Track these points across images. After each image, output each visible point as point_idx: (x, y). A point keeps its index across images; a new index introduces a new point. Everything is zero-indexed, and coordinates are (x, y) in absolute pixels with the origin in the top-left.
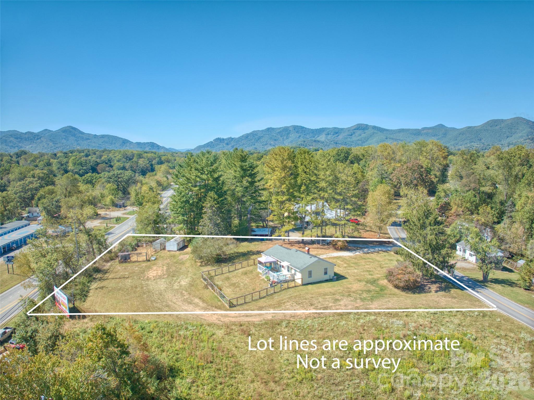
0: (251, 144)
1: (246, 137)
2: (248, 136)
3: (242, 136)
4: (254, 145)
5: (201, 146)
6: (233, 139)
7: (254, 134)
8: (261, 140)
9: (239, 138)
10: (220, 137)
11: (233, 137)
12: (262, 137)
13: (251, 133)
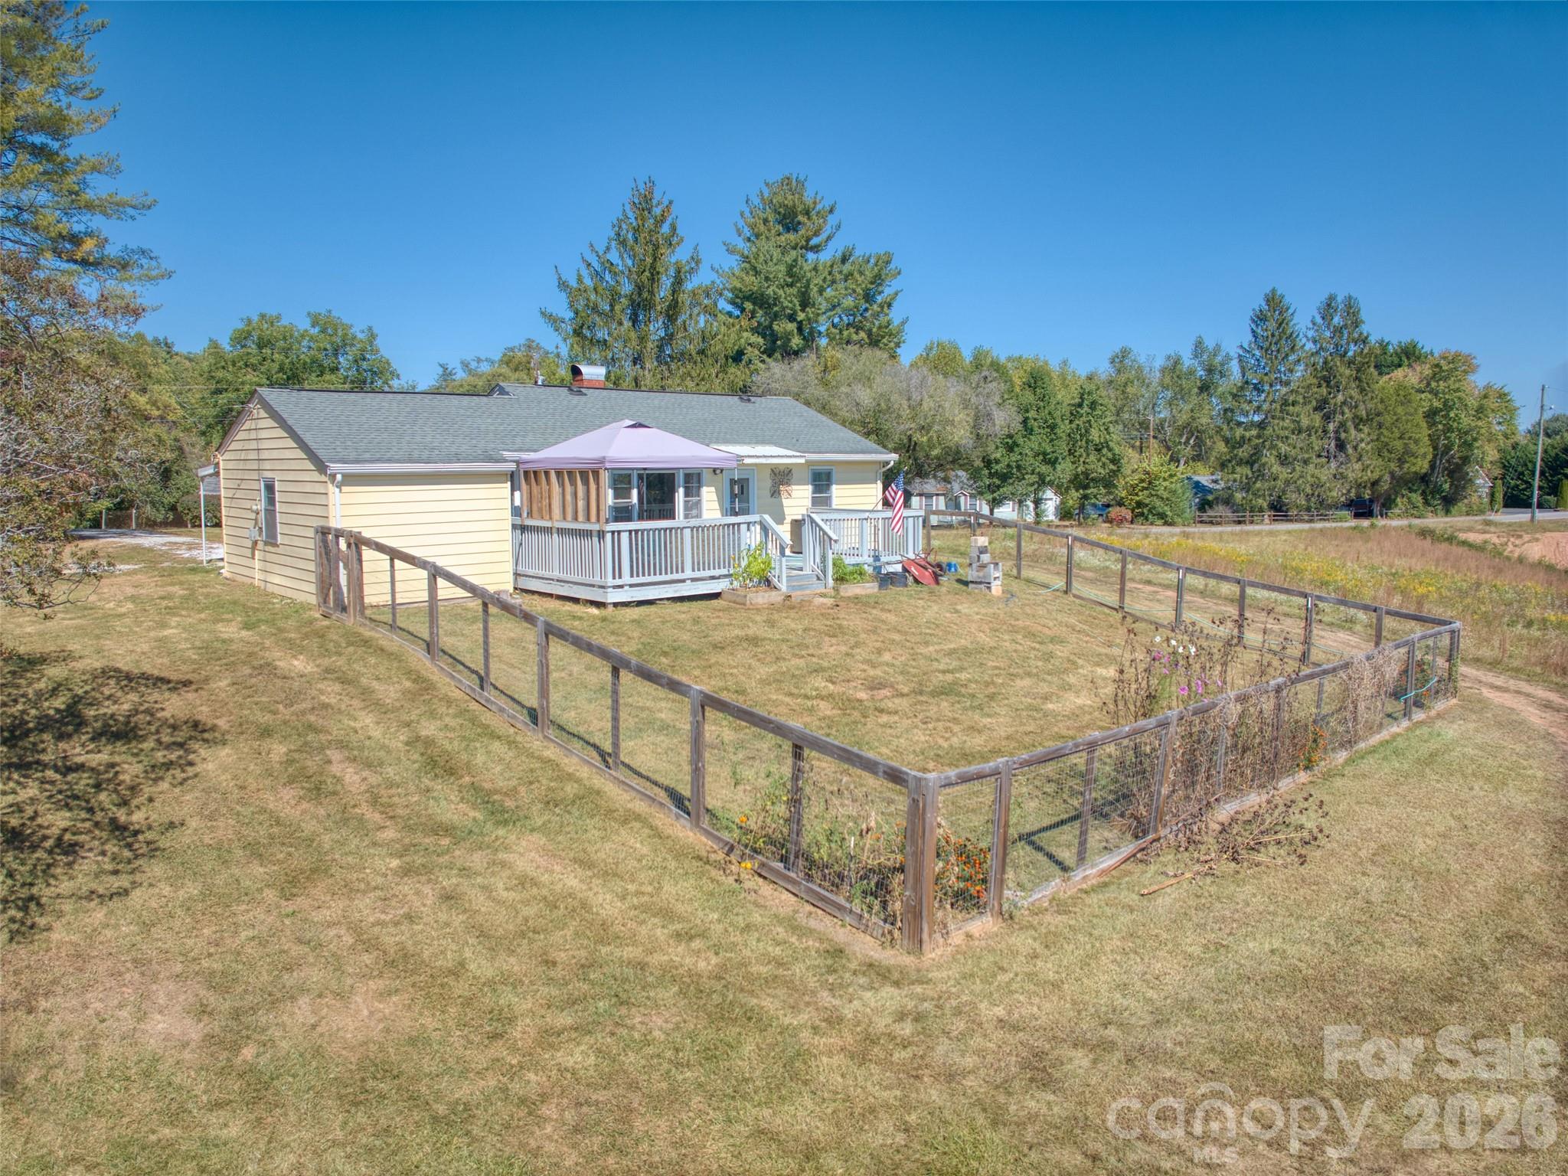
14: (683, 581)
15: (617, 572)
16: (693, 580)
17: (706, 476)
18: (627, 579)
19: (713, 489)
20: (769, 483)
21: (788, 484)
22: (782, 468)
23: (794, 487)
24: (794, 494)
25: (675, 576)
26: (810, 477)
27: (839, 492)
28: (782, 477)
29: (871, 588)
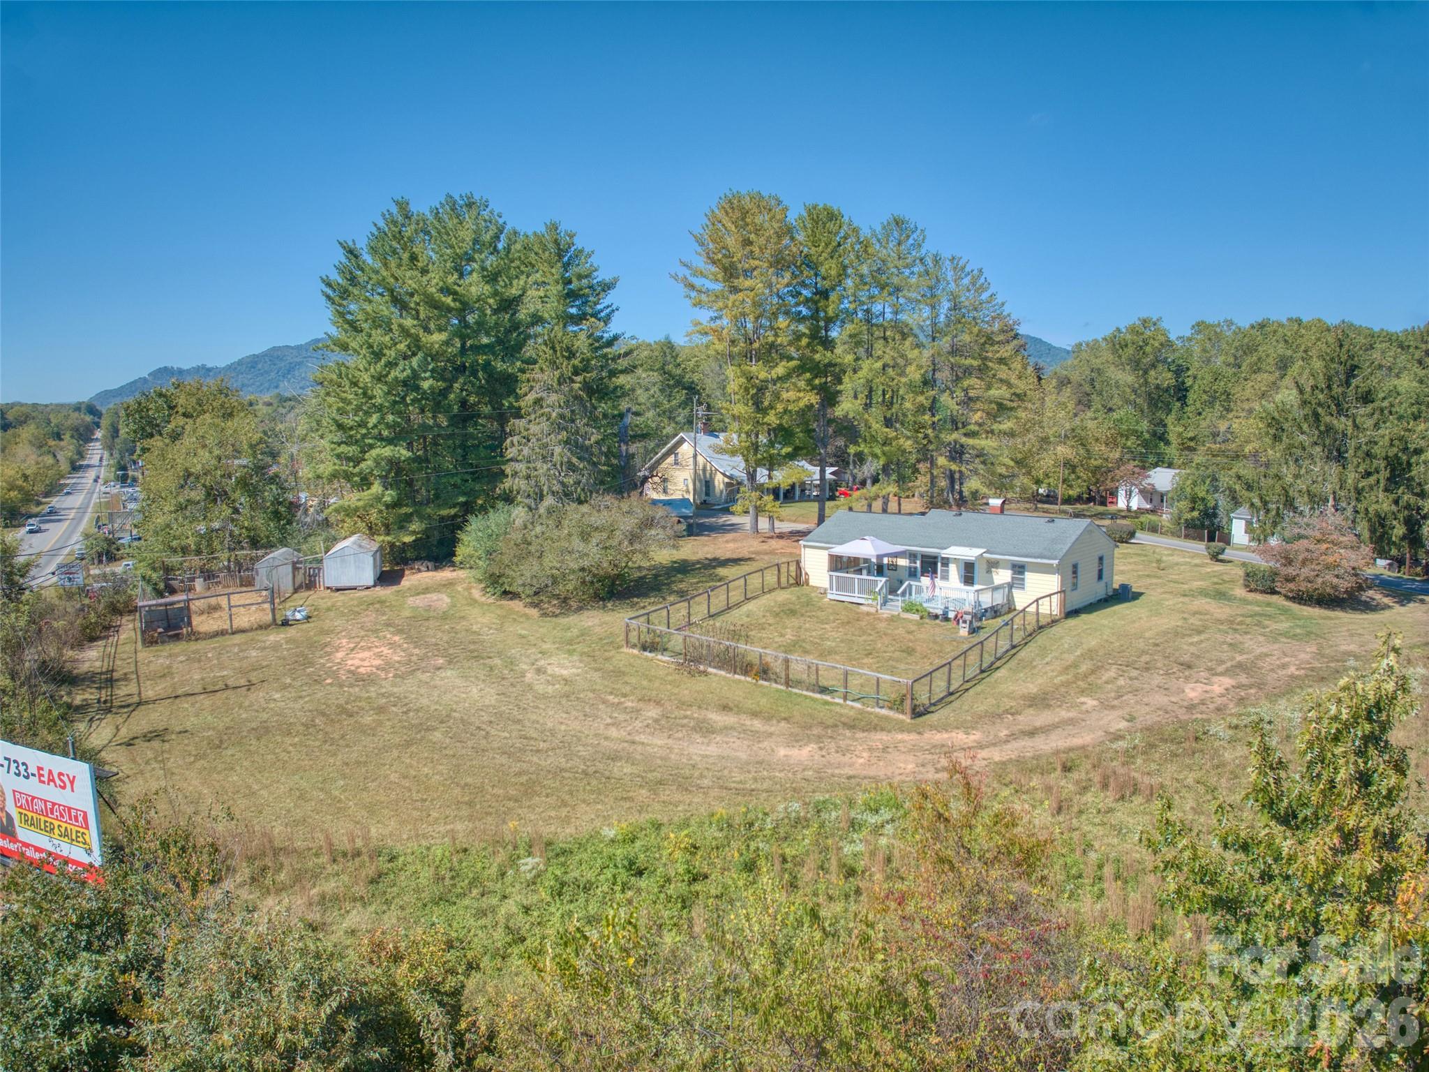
0: (266, 385)
1: (252, 363)
2: (256, 363)
3: (240, 363)
4: (277, 387)
5: (111, 391)
6: (209, 370)
7: (274, 355)
8: (297, 373)
9: (229, 367)
10: (169, 365)
11: (209, 365)
12: (300, 363)
13: (264, 355)
14: (854, 596)
15: (831, 588)
16: (858, 597)
18: (834, 590)
22: (993, 560)
25: (851, 594)
26: (1010, 567)
27: (1029, 577)
28: (993, 565)
29: (916, 617)
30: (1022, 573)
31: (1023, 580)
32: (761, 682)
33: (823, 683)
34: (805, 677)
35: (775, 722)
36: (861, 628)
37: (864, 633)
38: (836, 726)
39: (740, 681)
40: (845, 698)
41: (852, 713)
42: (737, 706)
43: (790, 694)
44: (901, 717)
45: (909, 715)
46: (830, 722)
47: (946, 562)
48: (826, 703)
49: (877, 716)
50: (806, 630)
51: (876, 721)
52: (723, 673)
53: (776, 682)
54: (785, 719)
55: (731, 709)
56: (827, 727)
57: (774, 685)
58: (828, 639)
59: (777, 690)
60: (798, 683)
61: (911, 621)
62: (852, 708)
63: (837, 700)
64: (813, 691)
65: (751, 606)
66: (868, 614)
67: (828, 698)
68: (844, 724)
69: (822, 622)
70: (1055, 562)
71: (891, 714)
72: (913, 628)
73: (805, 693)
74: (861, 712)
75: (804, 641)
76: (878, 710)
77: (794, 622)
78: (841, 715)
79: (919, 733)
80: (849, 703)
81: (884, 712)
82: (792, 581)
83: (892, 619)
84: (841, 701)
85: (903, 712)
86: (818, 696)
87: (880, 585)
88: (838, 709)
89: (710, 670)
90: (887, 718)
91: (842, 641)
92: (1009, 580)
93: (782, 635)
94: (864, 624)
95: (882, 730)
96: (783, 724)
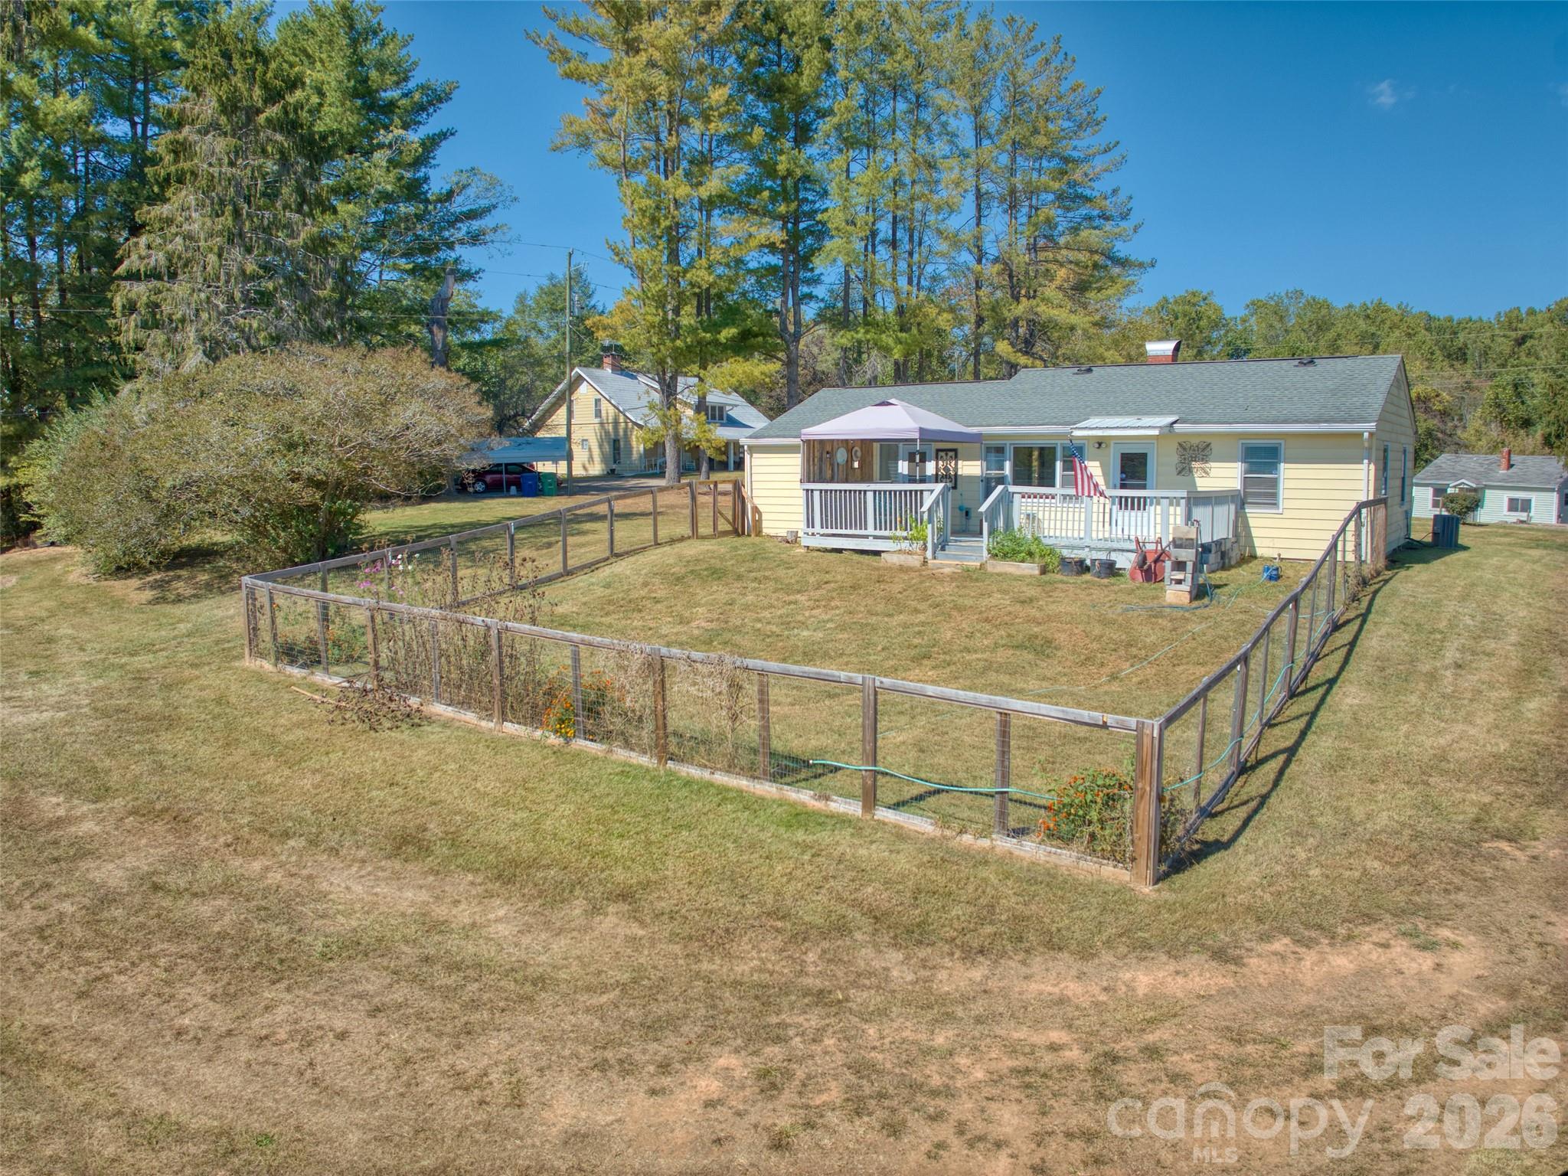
14: (867, 537)
15: (810, 523)
16: (876, 537)
17: (1089, 450)
18: (818, 529)
19: (1097, 464)
20: (1175, 459)
21: (1205, 459)
22: (1195, 441)
23: (1213, 464)
24: (1213, 473)
25: (858, 532)
26: (1239, 453)
27: (1291, 475)
28: (1196, 452)
29: (1030, 569)
30: (1273, 467)
31: (1274, 483)
32: (580, 744)
33: (787, 742)
34: (719, 720)
35: (577, 909)
36: (889, 599)
37: (901, 607)
38: (842, 928)
39: (513, 742)
40: (870, 799)
41: (903, 862)
42: (453, 839)
43: (666, 785)
44: (1110, 871)
45: (1146, 866)
46: (813, 910)
47: (1074, 454)
48: (799, 817)
49: (1007, 867)
50: (746, 607)
51: (1010, 901)
52: (470, 717)
53: (627, 745)
54: (625, 895)
55: (425, 850)
56: (801, 937)
57: (621, 754)
58: (803, 625)
59: (626, 771)
60: (700, 746)
61: (1019, 578)
62: (901, 835)
63: (839, 806)
64: (751, 772)
65: (621, 567)
66: (903, 569)
67: (803, 796)
68: (877, 917)
69: (788, 589)
70: (1367, 427)
71: (1066, 859)
72: (1031, 592)
73: (721, 778)
74: (941, 856)
75: (737, 630)
76: (1004, 844)
77: (720, 592)
78: (861, 874)
79: (1220, 955)
80: (883, 814)
81: (1030, 850)
82: (723, 526)
83: (967, 576)
84: (853, 809)
85: (1116, 855)
86: (767, 789)
87: (929, 500)
88: (843, 842)
89: (440, 709)
90: (1049, 879)
91: (842, 627)
92: (1236, 484)
93: (683, 621)
94: (896, 588)
95: (1053, 944)
96: (612, 922)
